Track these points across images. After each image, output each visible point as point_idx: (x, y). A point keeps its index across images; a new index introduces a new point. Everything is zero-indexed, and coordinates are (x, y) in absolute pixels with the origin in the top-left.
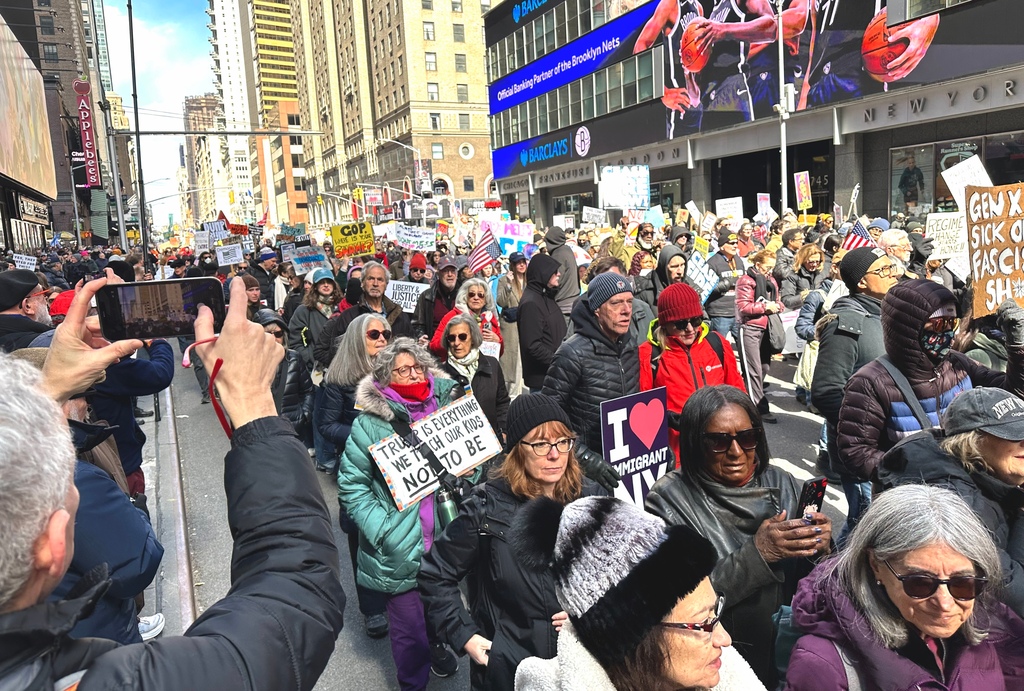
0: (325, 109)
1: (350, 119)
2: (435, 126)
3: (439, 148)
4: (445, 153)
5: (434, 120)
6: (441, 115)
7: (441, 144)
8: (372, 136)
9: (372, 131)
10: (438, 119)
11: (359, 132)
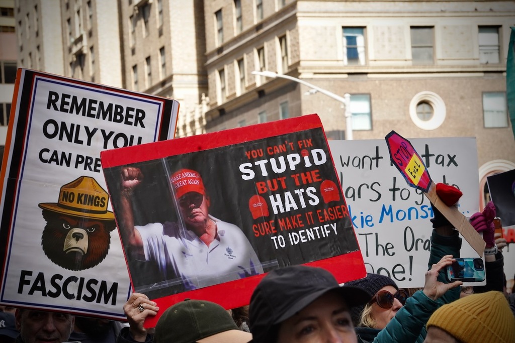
0: (80, 39)
1: (140, 58)
2: (352, 54)
3: (362, 106)
4: (375, 117)
5: (351, 41)
6: (370, 31)
7: (368, 96)
8: (195, 91)
9: (195, 79)
10: (360, 40)
11: (163, 83)
